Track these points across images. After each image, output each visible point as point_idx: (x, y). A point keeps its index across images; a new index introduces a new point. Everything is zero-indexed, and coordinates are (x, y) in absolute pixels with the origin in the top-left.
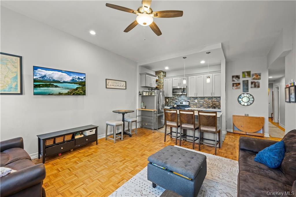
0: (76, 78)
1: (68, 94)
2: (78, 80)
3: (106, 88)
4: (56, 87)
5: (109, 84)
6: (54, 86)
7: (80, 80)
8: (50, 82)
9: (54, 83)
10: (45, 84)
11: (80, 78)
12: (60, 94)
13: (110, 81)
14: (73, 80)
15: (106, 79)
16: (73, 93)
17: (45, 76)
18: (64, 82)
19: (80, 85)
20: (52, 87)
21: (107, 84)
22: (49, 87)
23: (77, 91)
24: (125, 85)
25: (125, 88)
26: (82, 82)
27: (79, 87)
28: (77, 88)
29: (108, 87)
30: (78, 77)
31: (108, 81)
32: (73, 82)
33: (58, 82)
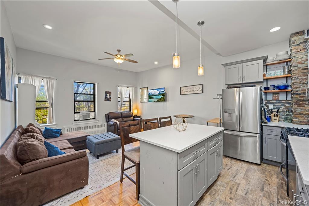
0: (161, 92)
1: (158, 101)
3: (181, 94)
4: (153, 98)
5: (184, 91)
7: (163, 93)
9: (152, 96)
11: (163, 91)
12: (154, 102)
13: (184, 88)
14: (159, 93)
15: (181, 88)
16: (159, 100)
17: (150, 93)
18: (156, 95)
19: (162, 96)
21: (182, 91)
22: (151, 98)
23: (161, 100)
24: (201, 89)
25: (201, 92)
26: (164, 94)
28: (161, 98)
29: (182, 93)
31: (182, 89)
32: (160, 94)
33: (154, 95)
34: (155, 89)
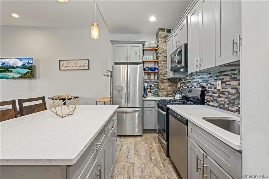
0: (26, 63)
1: (20, 78)
2: (28, 65)
3: (60, 69)
4: (11, 72)
5: (64, 66)
6: (10, 71)
7: (30, 65)
8: (7, 68)
9: (10, 68)
10: (5, 70)
11: (30, 62)
12: (13, 78)
13: (65, 62)
14: (24, 65)
15: (60, 61)
16: (23, 76)
17: (4, 63)
18: (17, 67)
19: (29, 70)
20: (9, 72)
21: (61, 65)
22: (6, 72)
23: (27, 75)
24: (88, 65)
25: (88, 69)
26: (31, 67)
27: (29, 72)
28: (27, 73)
29: (62, 69)
30: (28, 61)
31: (62, 63)
32: (24, 67)
33: (13, 67)
34: (16, 58)
